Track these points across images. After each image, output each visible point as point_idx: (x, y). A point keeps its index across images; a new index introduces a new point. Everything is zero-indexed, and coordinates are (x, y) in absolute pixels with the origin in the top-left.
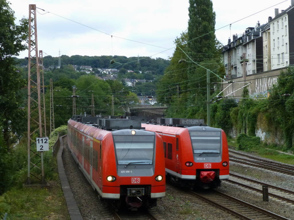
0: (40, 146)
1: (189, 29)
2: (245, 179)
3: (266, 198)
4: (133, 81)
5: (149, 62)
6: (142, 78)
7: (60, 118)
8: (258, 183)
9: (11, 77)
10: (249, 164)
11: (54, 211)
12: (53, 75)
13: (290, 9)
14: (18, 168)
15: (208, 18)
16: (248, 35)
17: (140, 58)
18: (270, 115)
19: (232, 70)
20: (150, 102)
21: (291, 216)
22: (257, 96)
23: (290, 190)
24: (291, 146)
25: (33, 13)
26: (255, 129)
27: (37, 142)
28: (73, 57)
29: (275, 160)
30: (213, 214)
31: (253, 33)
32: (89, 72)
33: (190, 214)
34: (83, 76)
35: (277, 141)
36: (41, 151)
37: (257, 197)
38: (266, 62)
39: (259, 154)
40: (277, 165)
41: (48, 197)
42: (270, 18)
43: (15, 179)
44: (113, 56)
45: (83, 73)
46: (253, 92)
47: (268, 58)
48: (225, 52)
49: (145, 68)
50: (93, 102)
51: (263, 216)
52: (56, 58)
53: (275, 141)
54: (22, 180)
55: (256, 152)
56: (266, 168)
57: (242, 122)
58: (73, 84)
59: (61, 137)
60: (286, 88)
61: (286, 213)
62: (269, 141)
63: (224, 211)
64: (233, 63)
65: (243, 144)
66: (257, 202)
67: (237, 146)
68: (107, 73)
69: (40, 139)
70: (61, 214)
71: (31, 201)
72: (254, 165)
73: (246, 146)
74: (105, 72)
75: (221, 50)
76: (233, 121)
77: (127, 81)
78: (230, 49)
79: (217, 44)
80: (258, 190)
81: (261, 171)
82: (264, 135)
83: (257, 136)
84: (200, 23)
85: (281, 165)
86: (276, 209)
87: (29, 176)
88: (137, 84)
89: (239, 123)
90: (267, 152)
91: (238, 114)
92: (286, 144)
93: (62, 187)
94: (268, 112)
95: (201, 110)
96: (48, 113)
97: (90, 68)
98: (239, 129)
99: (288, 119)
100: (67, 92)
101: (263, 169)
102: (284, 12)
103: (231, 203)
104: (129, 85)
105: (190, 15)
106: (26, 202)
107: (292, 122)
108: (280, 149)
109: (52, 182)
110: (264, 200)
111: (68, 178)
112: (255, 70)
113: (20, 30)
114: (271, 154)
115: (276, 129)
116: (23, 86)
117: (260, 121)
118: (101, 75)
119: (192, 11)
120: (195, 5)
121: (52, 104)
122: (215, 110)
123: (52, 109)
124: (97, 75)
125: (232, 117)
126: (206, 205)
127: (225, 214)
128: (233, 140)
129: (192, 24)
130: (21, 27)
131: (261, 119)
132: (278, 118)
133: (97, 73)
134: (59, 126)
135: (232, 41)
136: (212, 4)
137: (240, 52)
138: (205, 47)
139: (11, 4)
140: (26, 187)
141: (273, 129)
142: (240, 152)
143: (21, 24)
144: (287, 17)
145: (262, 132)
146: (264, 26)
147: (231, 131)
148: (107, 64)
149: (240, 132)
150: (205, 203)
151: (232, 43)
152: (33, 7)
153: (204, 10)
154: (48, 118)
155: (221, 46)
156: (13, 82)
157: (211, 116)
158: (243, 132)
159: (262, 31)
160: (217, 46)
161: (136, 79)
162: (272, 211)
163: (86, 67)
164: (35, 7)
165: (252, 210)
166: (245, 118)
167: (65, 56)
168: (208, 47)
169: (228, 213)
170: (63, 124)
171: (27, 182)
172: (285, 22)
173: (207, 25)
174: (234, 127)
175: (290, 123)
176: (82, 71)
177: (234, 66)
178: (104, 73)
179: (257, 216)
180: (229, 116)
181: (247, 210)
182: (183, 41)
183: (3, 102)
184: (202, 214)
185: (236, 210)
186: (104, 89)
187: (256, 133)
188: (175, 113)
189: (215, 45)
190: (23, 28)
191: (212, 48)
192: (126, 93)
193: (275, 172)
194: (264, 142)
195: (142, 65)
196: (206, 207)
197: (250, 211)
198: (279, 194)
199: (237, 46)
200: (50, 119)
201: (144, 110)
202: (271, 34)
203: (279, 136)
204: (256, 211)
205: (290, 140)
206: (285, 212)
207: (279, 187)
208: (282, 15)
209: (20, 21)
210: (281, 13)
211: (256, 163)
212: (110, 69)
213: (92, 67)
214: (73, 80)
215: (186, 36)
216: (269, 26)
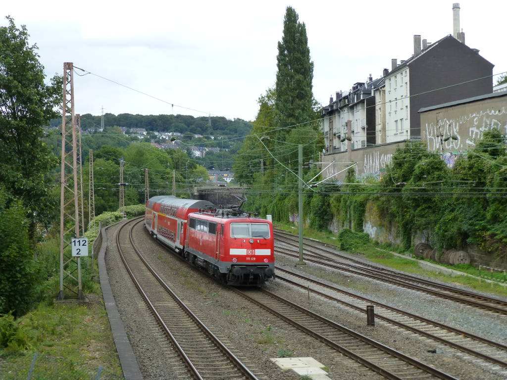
0: (77, 250)
1: (277, 84)
2: (347, 293)
3: (371, 322)
4: (203, 150)
5: (224, 124)
6: (215, 146)
7: (103, 201)
8: (363, 299)
9: (38, 154)
10: (352, 272)
11: (95, 338)
12: (93, 140)
13: (412, 61)
14: (46, 276)
15: (303, 70)
16: (357, 93)
17: (212, 118)
18: (383, 204)
19: (334, 140)
20: (225, 179)
21: (403, 347)
22: (365, 178)
23: (404, 310)
24: (410, 246)
25: (69, 73)
26: (362, 222)
27: (73, 244)
28: (120, 115)
29: (387, 266)
30: (301, 344)
31: (363, 91)
32: (142, 137)
33: (272, 343)
34: (134, 143)
35: (391, 239)
36: (78, 255)
37: (360, 319)
38: (380, 131)
39: (367, 257)
40: (389, 273)
41: (87, 318)
42: (386, 70)
43: (42, 292)
44: (175, 115)
45: (134, 138)
46: (361, 171)
47: (382, 125)
48: (325, 115)
49: (218, 131)
50: (147, 180)
51: (367, 346)
52: (98, 117)
53: (389, 239)
54: (52, 293)
55: (363, 254)
56: (374, 278)
57: (346, 212)
58: (121, 154)
59: (104, 229)
60: (403, 170)
61: (397, 342)
62: (381, 239)
63: (317, 339)
64: (335, 131)
65: (346, 243)
66: (360, 327)
67: (339, 245)
68: (167, 138)
69: (77, 240)
70: (104, 342)
71: (65, 323)
72: (359, 274)
73: (350, 245)
74: (164, 137)
75: (320, 112)
76: (334, 210)
77: (194, 150)
78: (331, 112)
79: (315, 105)
80: (361, 310)
81: (369, 282)
82: (375, 231)
83: (365, 232)
84: (292, 77)
85: (395, 274)
86: (383, 337)
87: (62, 288)
88: (207, 153)
89: (342, 213)
90: (378, 254)
91: (340, 201)
92: (403, 243)
93: (105, 304)
94: (380, 200)
95: (292, 194)
96: (86, 195)
97: (144, 131)
98: (342, 222)
99: (406, 211)
100: (111, 166)
101: (371, 279)
102: (404, 64)
103: (327, 328)
104: (197, 155)
105: (278, 66)
106: (58, 325)
107: (410, 216)
108: (395, 250)
109: (91, 296)
110: (368, 325)
111: (113, 291)
112: (365, 141)
113: (50, 91)
114: (383, 256)
115: (390, 223)
116: (55, 166)
117: (369, 212)
118: (159, 142)
119: (282, 60)
120: (286, 52)
121: (92, 183)
122: (310, 195)
123: (92, 190)
124: (153, 141)
125: (332, 205)
126: (293, 331)
127: (317, 343)
128: (334, 236)
129: (282, 78)
130: (53, 87)
131: (371, 209)
132: (394, 208)
133: (153, 138)
134: (101, 213)
135: (335, 100)
136: (308, 51)
137: (346, 115)
138: (298, 108)
139: (39, 56)
140: (57, 303)
141: (386, 223)
142: (342, 254)
143: (52, 84)
144: (408, 71)
145: (372, 227)
146: (378, 81)
147: (331, 223)
148: (167, 126)
149: (343, 226)
150: (292, 328)
151: (334, 103)
152: (69, 66)
153: (298, 60)
154: (86, 201)
155: (320, 108)
156: (41, 161)
157: (305, 203)
158: (346, 227)
159: (374, 88)
160: (315, 108)
161: (206, 147)
162: (378, 340)
163: (139, 130)
164: (72, 66)
165: (352, 337)
166: (350, 207)
167: (110, 114)
168: (303, 110)
169: (321, 341)
170: (105, 210)
171: (58, 296)
172: (404, 78)
173: (301, 79)
174: (335, 218)
175: (408, 217)
176: (133, 135)
177: (337, 135)
178: (162, 138)
179: (358, 346)
180: (329, 203)
181: (346, 338)
182: (269, 100)
183: (28, 189)
184: (286, 343)
185: (332, 338)
186: (162, 162)
187: (364, 228)
188: (258, 197)
189: (312, 105)
190: (55, 89)
191: (308, 110)
192: (192, 166)
193: (386, 284)
194: (374, 240)
195: (215, 128)
196: (293, 333)
197: (350, 340)
198: (390, 315)
199: (341, 108)
200: (88, 204)
201: (216, 191)
202: (387, 92)
203: (394, 233)
204: (358, 339)
205: (408, 238)
206: (395, 341)
207: (390, 305)
208: (401, 68)
209: (51, 79)
210: (401, 65)
211: (362, 270)
212: (171, 134)
213: (147, 130)
214: (120, 149)
215: (273, 94)
216: (384, 83)
